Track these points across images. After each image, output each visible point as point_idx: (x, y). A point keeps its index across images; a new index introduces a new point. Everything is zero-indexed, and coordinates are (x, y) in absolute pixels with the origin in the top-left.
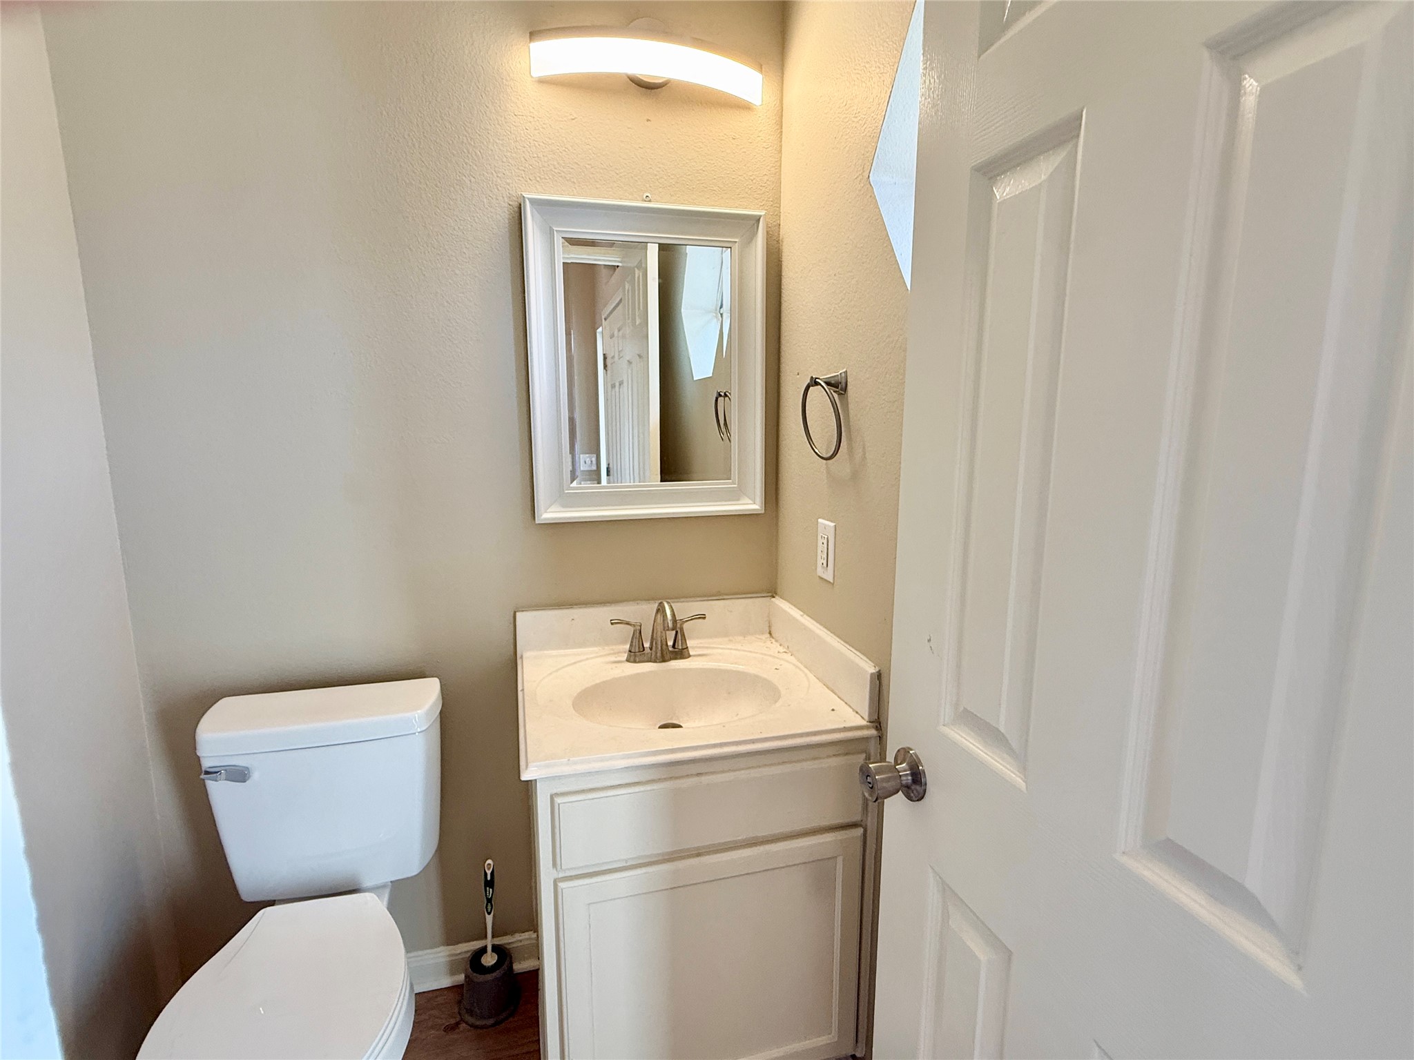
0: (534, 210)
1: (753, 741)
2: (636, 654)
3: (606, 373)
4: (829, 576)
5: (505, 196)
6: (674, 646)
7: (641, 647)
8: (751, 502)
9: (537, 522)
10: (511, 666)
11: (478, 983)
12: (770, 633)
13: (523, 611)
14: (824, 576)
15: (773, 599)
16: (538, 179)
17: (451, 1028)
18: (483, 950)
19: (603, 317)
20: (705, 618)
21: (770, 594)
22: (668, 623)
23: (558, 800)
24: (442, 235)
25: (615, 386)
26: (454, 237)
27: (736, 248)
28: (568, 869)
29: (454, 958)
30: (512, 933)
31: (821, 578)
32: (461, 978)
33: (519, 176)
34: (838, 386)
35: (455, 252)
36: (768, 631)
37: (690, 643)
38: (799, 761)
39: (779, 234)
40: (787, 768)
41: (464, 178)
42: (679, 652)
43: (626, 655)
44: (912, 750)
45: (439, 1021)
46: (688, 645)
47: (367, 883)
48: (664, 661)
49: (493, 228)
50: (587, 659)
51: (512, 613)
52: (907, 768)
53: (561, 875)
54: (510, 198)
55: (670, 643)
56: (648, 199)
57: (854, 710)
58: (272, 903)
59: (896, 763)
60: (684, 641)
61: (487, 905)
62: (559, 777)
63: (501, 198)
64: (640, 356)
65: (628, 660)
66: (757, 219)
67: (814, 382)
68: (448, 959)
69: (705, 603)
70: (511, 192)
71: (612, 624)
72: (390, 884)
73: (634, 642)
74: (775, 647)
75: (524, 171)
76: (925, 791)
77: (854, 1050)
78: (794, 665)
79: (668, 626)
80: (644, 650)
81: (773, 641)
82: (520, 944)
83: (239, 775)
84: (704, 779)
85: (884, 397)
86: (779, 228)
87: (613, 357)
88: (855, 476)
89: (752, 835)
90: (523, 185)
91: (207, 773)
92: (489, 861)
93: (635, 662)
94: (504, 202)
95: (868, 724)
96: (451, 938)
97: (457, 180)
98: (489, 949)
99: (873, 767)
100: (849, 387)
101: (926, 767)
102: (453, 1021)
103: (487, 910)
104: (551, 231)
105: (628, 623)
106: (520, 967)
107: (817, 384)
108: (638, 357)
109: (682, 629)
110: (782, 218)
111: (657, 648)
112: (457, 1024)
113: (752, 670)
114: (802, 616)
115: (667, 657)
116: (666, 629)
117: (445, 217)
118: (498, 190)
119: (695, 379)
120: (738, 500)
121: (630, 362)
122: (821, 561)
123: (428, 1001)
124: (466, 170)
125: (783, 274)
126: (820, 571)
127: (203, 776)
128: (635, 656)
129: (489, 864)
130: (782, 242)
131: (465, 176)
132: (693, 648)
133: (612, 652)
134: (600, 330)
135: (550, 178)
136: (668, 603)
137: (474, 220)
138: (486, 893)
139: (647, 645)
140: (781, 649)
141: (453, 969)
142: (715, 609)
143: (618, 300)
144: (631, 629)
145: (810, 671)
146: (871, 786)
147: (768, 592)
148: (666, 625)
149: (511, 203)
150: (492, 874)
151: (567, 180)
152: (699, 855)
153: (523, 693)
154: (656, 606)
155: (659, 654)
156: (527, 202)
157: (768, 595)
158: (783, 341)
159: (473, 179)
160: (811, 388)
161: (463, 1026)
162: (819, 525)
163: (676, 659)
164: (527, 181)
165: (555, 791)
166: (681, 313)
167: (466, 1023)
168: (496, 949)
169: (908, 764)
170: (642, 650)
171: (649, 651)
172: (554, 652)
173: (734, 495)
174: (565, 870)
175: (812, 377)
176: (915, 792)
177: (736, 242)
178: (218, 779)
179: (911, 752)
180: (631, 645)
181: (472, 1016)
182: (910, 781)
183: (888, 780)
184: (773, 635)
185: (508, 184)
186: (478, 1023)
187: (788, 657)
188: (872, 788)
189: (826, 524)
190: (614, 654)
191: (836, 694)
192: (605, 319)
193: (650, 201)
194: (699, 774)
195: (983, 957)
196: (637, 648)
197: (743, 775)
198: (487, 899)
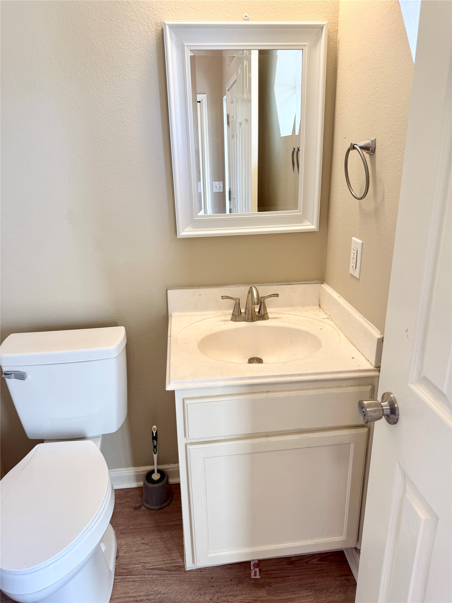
0: (172, 32)
1: (301, 375)
2: (237, 316)
3: (229, 128)
4: (356, 274)
5: (153, 23)
6: (259, 312)
7: (240, 312)
8: (311, 224)
9: (178, 237)
10: (165, 320)
11: (150, 488)
12: (319, 305)
13: (171, 289)
14: (353, 274)
15: (322, 285)
16: (174, 10)
17: (136, 508)
18: (152, 472)
19: (227, 89)
20: (278, 296)
21: (321, 282)
22: (255, 300)
23: (186, 402)
24: (115, 53)
25: (234, 137)
26: (122, 54)
27: (306, 49)
28: (193, 439)
29: (138, 473)
30: (169, 463)
31: (352, 275)
32: (141, 484)
33: (161, 9)
34: (369, 149)
35: (123, 64)
36: (318, 304)
37: (269, 310)
38: (329, 388)
39: (337, 37)
40: (322, 391)
41: (127, 13)
42: (262, 316)
43: (231, 316)
44: (392, 394)
45: (131, 504)
46: (268, 312)
47: (89, 435)
48: (253, 320)
49: (146, 46)
50: (208, 318)
51: (165, 290)
52: (388, 405)
53: (189, 441)
54: (156, 24)
55: (257, 310)
56: (247, 18)
57: (366, 359)
58: (42, 441)
59: (382, 401)
60: (265, 309)
61: (154, 449)
62: (187, 389)
63: (151, 25)
64: (246, 120)
65: (232, 320)
66: (321, 27)
67: (353, 147)
68: (135, 474)
69: (279, 286)
70: (157, 20)
71: (222, 299)
72: (102, 436)
73: (235, 309)
74: (322, 315)
75: (165, 4)
76: (398, 419)
77: (356, 545)
78: (332, 327)
79: (255, 302)
80: (241, 314)
81: (321, 310)
82: (173, 469)
83: (21, 376)
84: (271, 395)
85: (398, 160)
86: (337, 32)
87: (233, 117)
88: (377, 211)
89: (298, 428)
90: (165, 15)
91: (5, 374)
92: (155, 427)
93: (236, 321)
94: (153, 28)
95: (374, 368)
96: (136, 464)
97: (123, 15)
98: (156, 471)
99: (366, 403)
100: (377, 150)
101: (400, 405)
102: (138, 505)
103: (154, 452)
104: (183, 46)
105: (232, 298)
106: (172, 481)
107: (354, 148)
108: (245, 121)
109: (264, 302)
110: (339, 26)
111: (249, 313)
112: (140, 507)
113: (305, 328)
114: (339, 297)
115: (255, 319)
116: (253, 303)
117: (117, 41)
118: (149, 19)
119: (281, 136)
120: (302, 223)
121: (240, 124)
122: (352, 264)
123: (125, 494)
124: (128, 7)
125: (338, 66)
126: (351, 271)
127: (3, 376)
128: (236, 317)
129: (154, 428)
130: (339, 42)
131: (128, 12)
132: (271, 313)
133: (223, 314)
134: (225, 97)
135: (182, 9)
136: (255, 287)
137: (135, 42)
138: (153, 443)
139: (243, 311)
140: (325, 316)
141: (137, 478)
142: (284, 290)
143: (234, 81)
144: (233, 302)
145: (342, 332)
146: (364, 414)
147: (320, 281)
148: (253, 301)
149: (157, 28)
150: (156, 433)
151: (193, 9)
152: (267, 436)
153: (170, 338)
154: (248, 288)
155: (250, 317)
156: (167, 27)
157: (319, 282)
158: (337, 115)
159: (133, 13)
160: (351, 151)
161: (143, 508)
162: (352, 241)
163: (260, 320)
164: (166, 12)
165: (185, 396)
166: (274, 89)
167: (145, 506)
168: (159, 471)
169: (388, 402)
170: (240, 314)
171: (244, 315)
172: (189, 313)
173: (299, 220)
174: (191, 439)
175: (352, 144)
176: (392, 419)
177: (306, 45)
178: (11, 378)
179: (391, 396)
180: (234, 311)
181: (147, 503)
182: (389, 413)
183: (375, 411)
184: (321, 307)
185: (155, 15)
186: (151, 507)
187: (329, 321)
188: (365, 415)
189: (357, 241)
190: (224, 315)
191: (356, 348)
192: (228, 90)
193: (248, 20)
194: (267, 392)
195: (423, 517)
196: (237, 313)
197: (294, 393)
198: (154, 446)
